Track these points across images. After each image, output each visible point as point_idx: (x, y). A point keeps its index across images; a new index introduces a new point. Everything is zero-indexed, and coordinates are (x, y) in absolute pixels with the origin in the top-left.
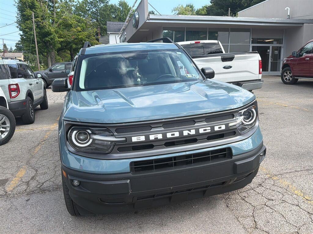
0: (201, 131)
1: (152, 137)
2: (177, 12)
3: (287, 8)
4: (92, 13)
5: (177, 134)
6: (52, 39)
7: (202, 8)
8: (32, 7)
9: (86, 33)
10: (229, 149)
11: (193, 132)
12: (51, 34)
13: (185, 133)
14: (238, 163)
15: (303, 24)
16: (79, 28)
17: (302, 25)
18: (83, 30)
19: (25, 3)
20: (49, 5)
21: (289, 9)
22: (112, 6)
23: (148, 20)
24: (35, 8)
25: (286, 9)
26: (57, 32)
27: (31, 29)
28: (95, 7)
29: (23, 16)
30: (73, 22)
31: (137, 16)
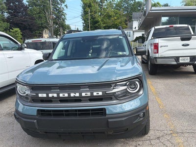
0: (83, 94)
1: (50, 95)
2: (185, 3)
4: (125, 7)
5: (66, 95)
6: (99, 25)
8: (90, 6)
9: (119, 20)
10: (105, 109)
11: (77, 95)
12: (99, 22)
13: (72, 95)
14: (110, 120)
16: (116, 18)
18: (118, 19)
19: (86, 4)
20: (99, 4)
22: (139, 2)
23: (151, 11)
24: (91, 7)
26: (102, 20)
27: (88, 19)
28: (127, 3)
29: (85, 11)
30: (113, 14)
31: (145, 8)
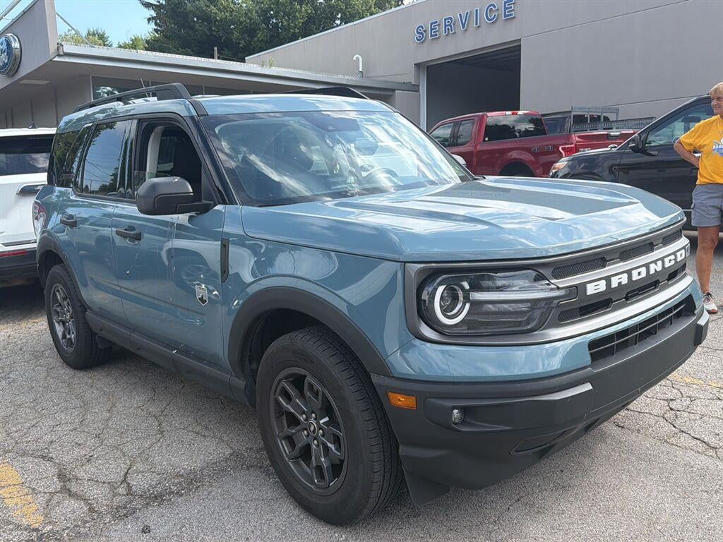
1: (613, 280)
3: (356, 56)
5: (643, 272)
7: (131, 42)
11: (659, 266)
13: (652, 268)
15: (394, 90)
17: (391, 93)
21: (361, 59)
23: (59, 56)
25: (354, 58)
31: (16, 45)
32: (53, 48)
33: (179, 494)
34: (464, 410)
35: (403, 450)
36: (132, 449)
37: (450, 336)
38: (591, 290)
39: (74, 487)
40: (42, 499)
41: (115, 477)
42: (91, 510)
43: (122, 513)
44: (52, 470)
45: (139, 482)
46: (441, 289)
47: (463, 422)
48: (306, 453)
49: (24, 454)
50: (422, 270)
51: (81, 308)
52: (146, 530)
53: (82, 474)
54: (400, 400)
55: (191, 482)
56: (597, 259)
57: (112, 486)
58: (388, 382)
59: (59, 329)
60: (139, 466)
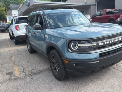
31: (29, 2)
32: (34, 2)
33: (38, 73)
34: (76, 64)
35: (67, 70)
36: (34, 66)
37: (74, 52)
38: (100, 44)
39: (25, 71)
40: (20, 72)
41: (30, 70)
42: (26, 75)
43: (30, 76)
44: (23, 68)
45: (33, 71)
46: (72, 44)
47: (76, 66)
48: (55, 69)
49: (20, 66)
50: (69, 41)
51: (31, 44)
52: (32, 78)
53: (26, 69)
54: (66, 62)
55: (41, 72)
56: (103, 39)
57: (30, 71)
58: (64, 59)
59: (28, 47)
60: (34, 69)
